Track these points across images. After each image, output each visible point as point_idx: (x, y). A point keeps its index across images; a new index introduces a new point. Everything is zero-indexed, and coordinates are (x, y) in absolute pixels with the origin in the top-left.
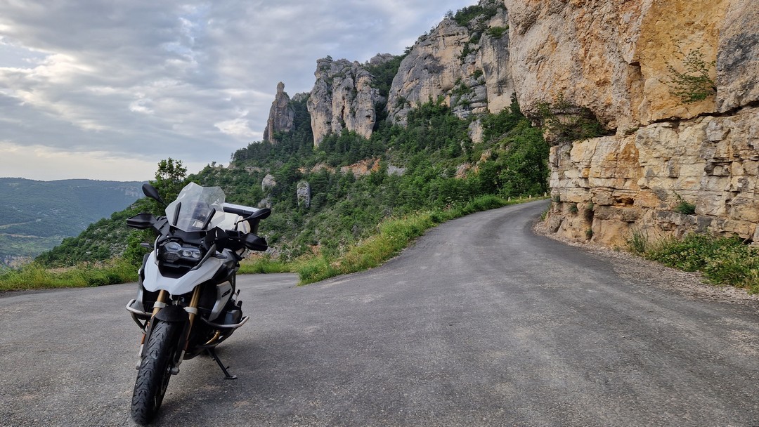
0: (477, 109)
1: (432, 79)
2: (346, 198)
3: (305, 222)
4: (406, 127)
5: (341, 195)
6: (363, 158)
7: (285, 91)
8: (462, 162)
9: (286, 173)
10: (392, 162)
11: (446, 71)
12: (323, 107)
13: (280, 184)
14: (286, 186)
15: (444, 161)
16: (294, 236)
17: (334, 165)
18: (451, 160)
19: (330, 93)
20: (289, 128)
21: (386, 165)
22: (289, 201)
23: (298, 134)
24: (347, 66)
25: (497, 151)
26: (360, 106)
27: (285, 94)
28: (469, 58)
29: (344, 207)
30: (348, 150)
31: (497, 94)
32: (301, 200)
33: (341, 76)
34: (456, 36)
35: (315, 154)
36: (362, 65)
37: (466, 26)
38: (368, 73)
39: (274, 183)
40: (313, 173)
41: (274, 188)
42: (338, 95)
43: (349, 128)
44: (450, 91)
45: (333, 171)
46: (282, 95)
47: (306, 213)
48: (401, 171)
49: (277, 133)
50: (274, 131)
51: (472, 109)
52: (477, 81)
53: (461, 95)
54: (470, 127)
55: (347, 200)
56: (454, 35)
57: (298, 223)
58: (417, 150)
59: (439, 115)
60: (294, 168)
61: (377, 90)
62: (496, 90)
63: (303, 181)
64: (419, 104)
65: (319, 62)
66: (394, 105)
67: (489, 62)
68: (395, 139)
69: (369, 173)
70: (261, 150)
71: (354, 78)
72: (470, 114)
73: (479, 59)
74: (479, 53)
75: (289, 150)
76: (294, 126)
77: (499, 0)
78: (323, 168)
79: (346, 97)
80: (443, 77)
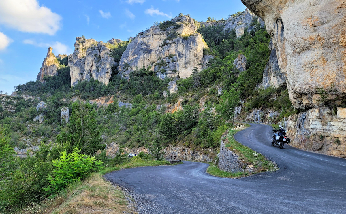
0: (170, 75)
1: (145, 56)
4: (129, 80)
6: (103, 95)
8: (164, 103)
9: (54, 101)
10: (121, 99)
11: (153, 53)
12: (79, 64)
13: (49, 107)
14: (53, 109)
17: (84, 98)
18: (156, 101)
19: (84, 57)
20: (54, 74)
21: (118, 101)
22: (55, 118)
23: (60, 78)
25: (187, 99)
26: (102, 66)
28: (166, 47)
31: (184, 68)
32: (62, 118)
33: (92, 48)
35: (72, 91)
37: (165, 31)
38: (108, 48)
39: (46, 107)
40: (71, 103)
41: (46, 110)
42: (89, 59)
43: (94, 77)
44: (155, 64)
45: (84, 102)
46: (51, 54)
48: (127, 105)
49: (46, 77)
50: (44, 76)
51: (166, 74)
52: (170, 60)
53: (161, 66)
54: (169, 84)
56: (158, 34)
58: (136, 94)
59: (148, 76)
60: (58, 99)
61: (113, 59)
62: (184, 66)
63: (64, 107)
64: (137, 69)
65: (77, 38)
66: (122, 67)
67: (180, 51)
68: (122, 87)
69: (107, 104)
71: (99, 50)
72: (166, 77)
73: (172, 48)
74: (173, 45)
75: (53, 87)
76: (57, 74)
77: (183, 20)
78: (78, 100)
79: (94, 60)
80: (151, 56)
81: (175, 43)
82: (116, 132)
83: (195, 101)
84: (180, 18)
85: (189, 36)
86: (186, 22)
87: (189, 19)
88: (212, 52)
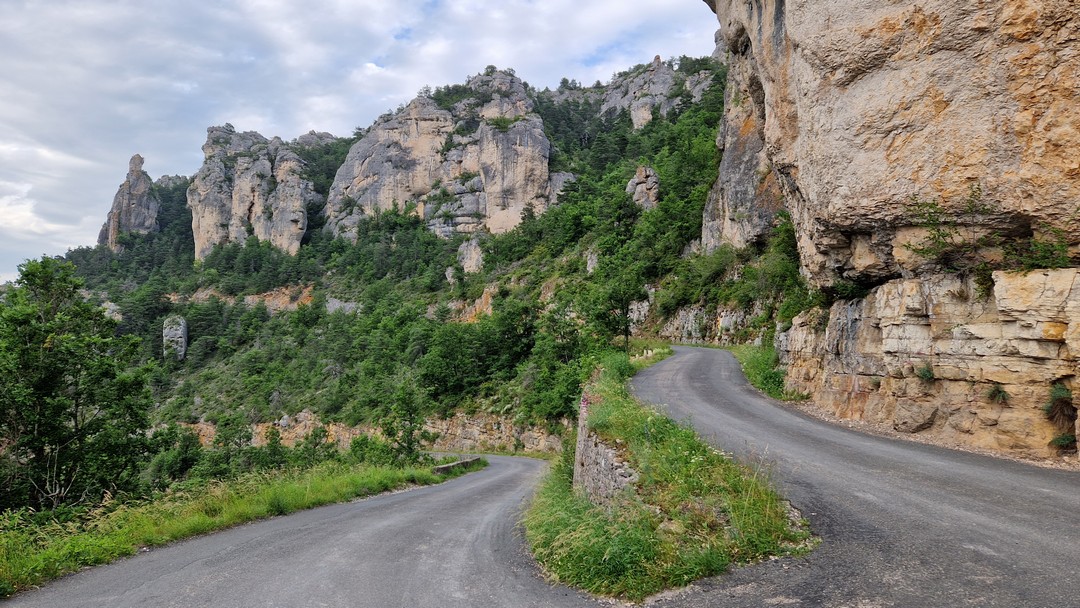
0: (465, 226)
1: (399, 177)
2: (252, 346)
3: (175, 384)
4: (355, 242)
5: (243, 341)
6: (284, 283)
7: (144, 168)
8: (450, 298)
9: (142, 300)
10: (333, 292)
11: (419, 168)
12: (216, 200)
13: (130, 318)
14: (141, 322)
15: (416, 295)
16: (153, 408)
17: (231, 292)
18: (428, 295)
19: (230, 180)
20: (147, 228)
21: (324, 296)
23: (165, 239)
24: (258, 143)
25: (508, 286)
26: (282, 204)
27: (144, 173)
28: (453, 154)
29: (250, 361)
30: (257, 270)
31: (499, 208)
32: (168, 347)
33: (251, 156)
34: (435, 122)
35: (196, 273)
36: (287, 144)
37: (450, 110)
38: (297, 157)
40: (192, 306)
41: (120, 326)
42: (244, 184)
43: (261, 234)
44: (424, 197)
45: (231, 302)
46: (137, 174)
47: (177, 369)
48: (350, 307)
49: (125, 235)
50: (120, 232)
51: (456, 224)
52: (464, 187)
53: (440, 203)
54: (460, 249)
55: (254, 350)
56: (432, 120)
57: (163, 385)
58: (374, 277)
59: (408, 229)
60: (157, 295)
61: (311, 184)
62: (500, 201)
63: (173, 316)
64: (377, 211)
65: (211, 130)
66: (337, 208)
67: (489, 162)
68: (337, 258)
69: (294, 307)
70: (92, 260)
71: (272, 161)
72: (455, 233)
73: (468, 157)
74: (471, 148)
75: (147, 264)
76: (158, 227)
77: (496, 84)
78: (213, 296)
79: (257, 189)
80: (414, 176)
81: (475, 142)
82: (314, 380)
83: (528, 291)
84: (489, 78)
85: (512, 122)
86: (504, 88)
87: (512, 82)
88: (573, 165)
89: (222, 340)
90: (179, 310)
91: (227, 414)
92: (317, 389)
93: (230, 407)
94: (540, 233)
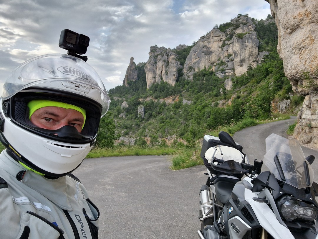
0: (229, 73)
1: (206, 58)
2: (161, 115)
3: (141, 125)
4: (192, 81)
5: (159, 113)
6: (171, 95)
7: (134, 61)
8: (221, 99)
9: (133, 101)
10: (185, 98)
11: (213, 54)
12: (152, 69)
13: (130, 106)
14: (133, 107)
15: (211, 98)
16: (136, 132)
17: (156, 98)
18: (215, 98)
19: (156, 63)
20: (135, 79)
21: (182, 99)
22: (134, 115)
23: (139, 82)
24: (164, 50)
25: (240, 95)
27: (134, 62)
28: (225, 48)
29: (161, 119)
30: (163, 91)
31: (239, 66)
32: (140, 115)
33: (162, 55)
34: (219, 37)
35: (147, 92)
36: (172, 50)
37: (224, 32)
38: (175, 54)
39: (127, 106)
40: (146, 102)
41: (127, 109)
42: (160, 64)
43: (164, 80)
44: (215, 64)
45: (156, 101)
46: (132, 63)
47: (142, 121)
48: (190, 102)
49: (129, 81)
50: (128, 81)
51: (225, 73)
52: (229, 60)
53: (220, 66)
54: (225, 82)
55: (162, 116)
56: (218, 36)
57: (138, 126)
58: (198, 92)
59: (209, 75)
60: (137, 99)
61: (179, 62)
62: (239, 64)
63: (141, 105)
64: (199, 70)
65: (151, 47)
66: (187, 70)
67: (236, 50)
68: (187, 86)
69: (173, 102)
70: (121, 89)
71: (168, 56)
72: (225, 76)
73: (230, 48)
75: (135, 90)
76: (137, 79)
77: (241, 20)
78: (151, 99)
79: (163, 65)
80: (211, 57)
81: (231, 43)
82: (177, 126)
83: (247, 96)
84: (239, 19)
85: (244, 35)
86: (244, 22)
87: (247, 19)
88: (268, 48)
89: (154, 112)
90: (142, 104)
91: (154, 135)
92: (178, 128)
93: (155, 133)
94: (253, 75)
